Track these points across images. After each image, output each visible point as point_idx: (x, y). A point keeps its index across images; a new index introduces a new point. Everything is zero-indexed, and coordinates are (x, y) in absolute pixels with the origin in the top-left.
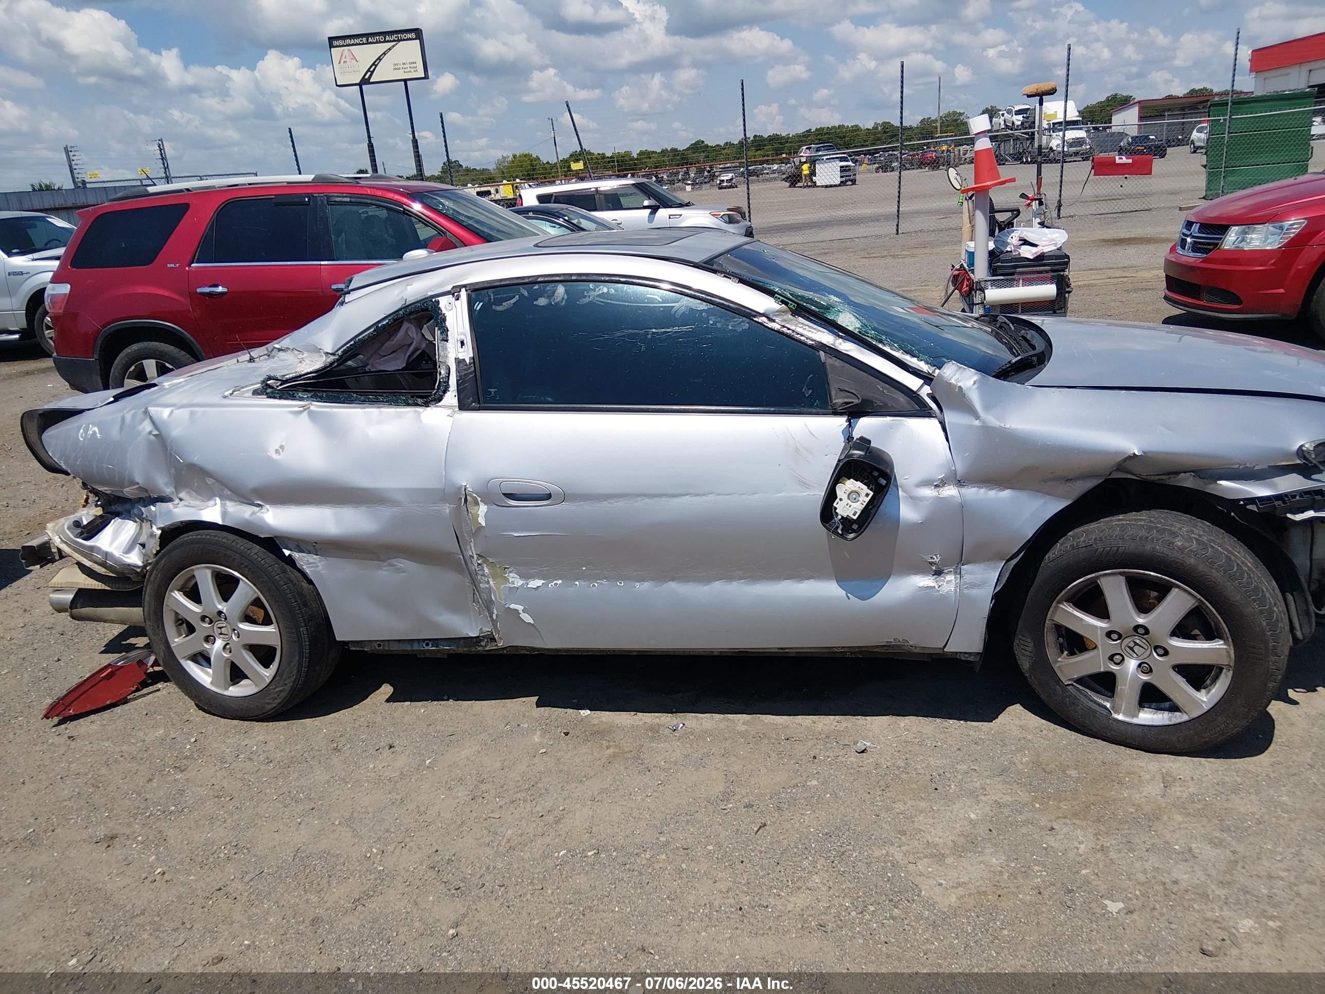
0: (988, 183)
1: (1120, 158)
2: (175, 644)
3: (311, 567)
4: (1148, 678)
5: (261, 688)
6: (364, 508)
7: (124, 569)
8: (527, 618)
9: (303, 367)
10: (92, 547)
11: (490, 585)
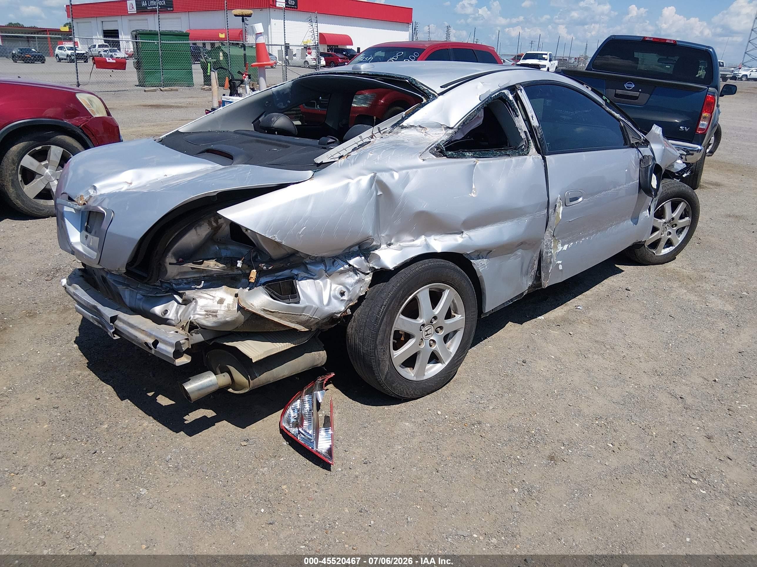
0: (265, 63)
1: (109, 59)
2: (395, 357)
3: (483, 268)
4: (670, 237)
5: (447, 363)
6: (515, 221)
7: (324, 319)
8: (561, 267)
9: (432, 138)
10: (305, 308)
11: (552, 253)
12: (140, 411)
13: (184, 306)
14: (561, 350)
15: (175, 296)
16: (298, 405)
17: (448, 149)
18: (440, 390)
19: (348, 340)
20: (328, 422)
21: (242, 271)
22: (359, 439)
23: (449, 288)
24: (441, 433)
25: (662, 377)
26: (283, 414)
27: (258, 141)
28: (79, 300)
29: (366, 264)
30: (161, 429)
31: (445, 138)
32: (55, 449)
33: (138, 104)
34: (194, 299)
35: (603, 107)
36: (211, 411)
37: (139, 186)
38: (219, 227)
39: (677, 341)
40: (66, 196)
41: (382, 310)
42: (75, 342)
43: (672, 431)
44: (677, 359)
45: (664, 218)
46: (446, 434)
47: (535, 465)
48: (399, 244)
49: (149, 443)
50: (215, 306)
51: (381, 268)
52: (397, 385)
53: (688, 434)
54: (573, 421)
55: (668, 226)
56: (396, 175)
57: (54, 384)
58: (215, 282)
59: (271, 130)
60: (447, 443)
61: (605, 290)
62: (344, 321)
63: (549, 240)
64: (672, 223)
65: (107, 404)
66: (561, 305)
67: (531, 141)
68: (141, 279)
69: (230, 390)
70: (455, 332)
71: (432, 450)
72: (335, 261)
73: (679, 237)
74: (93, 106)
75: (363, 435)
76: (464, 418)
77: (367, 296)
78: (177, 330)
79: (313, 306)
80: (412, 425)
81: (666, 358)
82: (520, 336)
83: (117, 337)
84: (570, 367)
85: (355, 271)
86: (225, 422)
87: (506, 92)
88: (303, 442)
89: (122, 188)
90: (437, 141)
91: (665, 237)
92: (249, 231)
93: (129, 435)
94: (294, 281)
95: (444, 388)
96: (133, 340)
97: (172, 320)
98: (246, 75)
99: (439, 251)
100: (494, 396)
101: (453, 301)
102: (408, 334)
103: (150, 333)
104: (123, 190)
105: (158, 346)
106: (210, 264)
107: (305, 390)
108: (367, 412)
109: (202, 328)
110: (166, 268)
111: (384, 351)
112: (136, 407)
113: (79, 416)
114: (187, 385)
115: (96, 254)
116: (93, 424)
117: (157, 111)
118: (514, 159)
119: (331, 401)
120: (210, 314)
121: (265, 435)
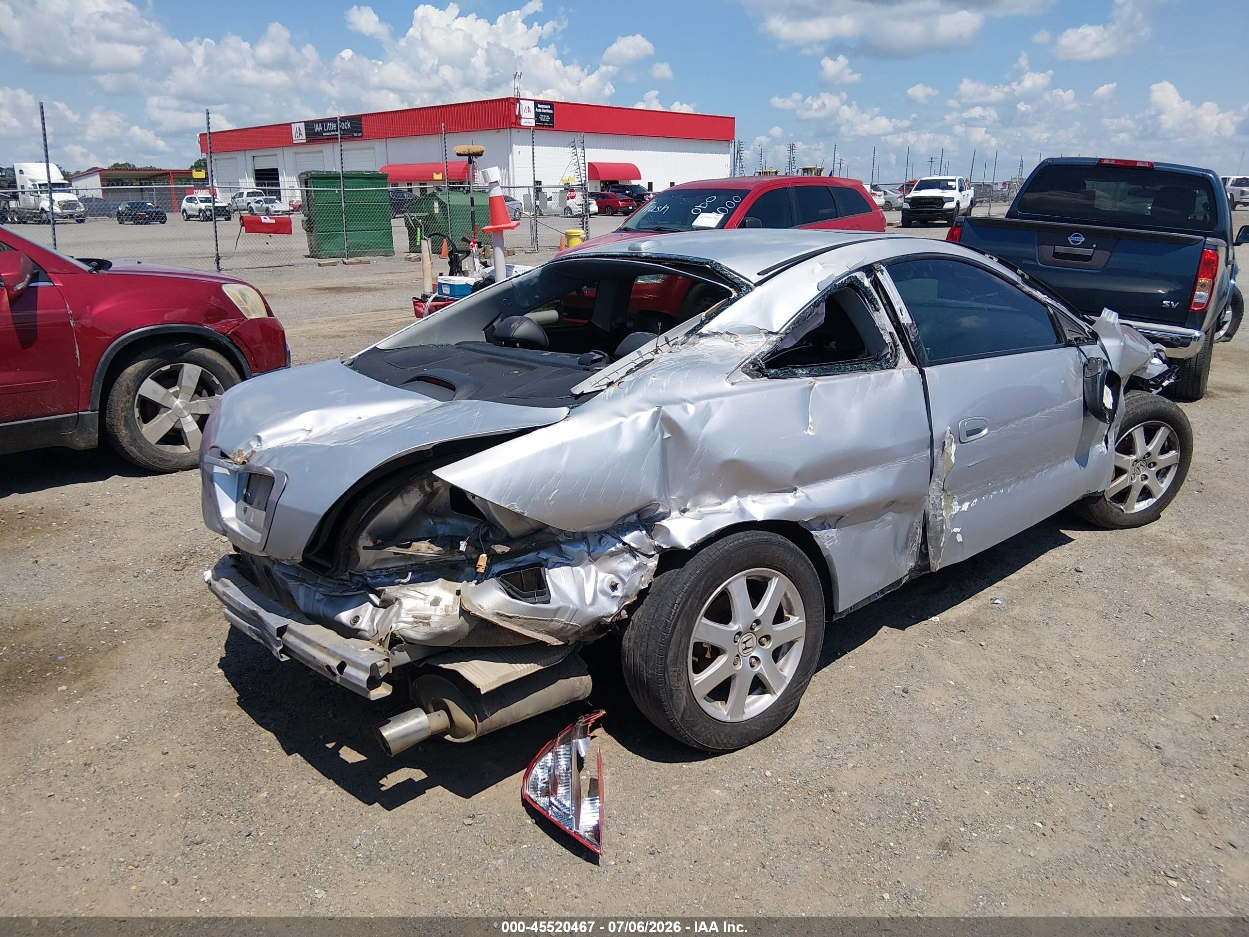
0: (503, 226)
1: (265, 218)
2: (696, 684)
3: (831, 542)
4: (1146, 482)
5: (779, 694)
6: (880, 469)
7: (587, 626)
8: (959, 538)
9: (746, 349)
10: (558, 609)
11: (943, 517)
12: (315, 771)
13: (382, 610)
14: (965, 673)
15: (371, 595)
16: (549, 761)
17: (770, 365)
18: (770, 737)
19: (624, 658)
20: (595, 788)
21: (467, 556)
22: (642, 815)
23: (777, 576)
24: (770, 807)
25: (1129, 714)
26: (526, 776)
27: (490, 360)
28: (231, 603)
29: (649, 541)
30: (345, 799)
31: (767, 348)
32: (191, 830)
33: (309, 287)
34: (397, 599)
35: (1018, 286)
36: (420, 771)
37: (323, 434)
38: (434, 493)
39: (1155, 655)
40: (218, 452)
41: (674, 611)
42: (220, 666)
43: (1139, 801)
44: (1153, 684)
45: (1134, 454)
46: (778, 808)
47: (918, 857)
48: (698, 509)
49: (328, 820)
50: (429, 610)
51: (671, 548)
52: (701, 728)
53: (1165, 806)
54: (981, 787)
55: (1141, 465)
56: (691, 409)
57: (189, 730)
58: (428, 573)
59: (511, 342)
60: (779, 821)
61: (1040, 572)
62: (618, 628)
63: (937, 497)
64: (1148, 460)
65: (267, 761)
66: (969, 598)
67: (901, 346)
68: (322, 571)
69: (448, 737)
70: (791, 644)
71: (755, 833)
72: (602, 538)
73: (1162, 482)
74: (246, 303)
75: (649, 809)
76: (806, 783)
77: (651, 589)
78: (373, 646)
79: (569, 607)
80: (725, 794)
81: (1135, 682)
82: (900, 649)
83: (285, 658)
84: (979, 699)
85: (633, 552)
86: (440, 788)
87: (859, 275)
88: (556, 819)
89: (297, 438)
90: (754, 354)
91: (1138, 483)
92: (477, 498)
93: (298, 808)
94: (542, 569)
95: (776, 734)
96: (308, 662)
97: (365, 631)
98: (475, 243)
99: (760, 518)
100: (856, 747)
101: (785, 595)
102: (716, 647)
103: (334, 652)
104: (298, 441)
105: (345, 670)
106: (421, 547)
107: (559, 738)
108: (655, 772)
109: (408, 643)
110: (358, 555)
111: (679, 675)
112: (310, 765)
113: (225, 779)
114: (385, 729)
115: (260, 535)
116: (245, 792)
117: (339, 297)
118: (874, 376)
119: (599, 755)
120: (420, 622)
121: (500, 808)
